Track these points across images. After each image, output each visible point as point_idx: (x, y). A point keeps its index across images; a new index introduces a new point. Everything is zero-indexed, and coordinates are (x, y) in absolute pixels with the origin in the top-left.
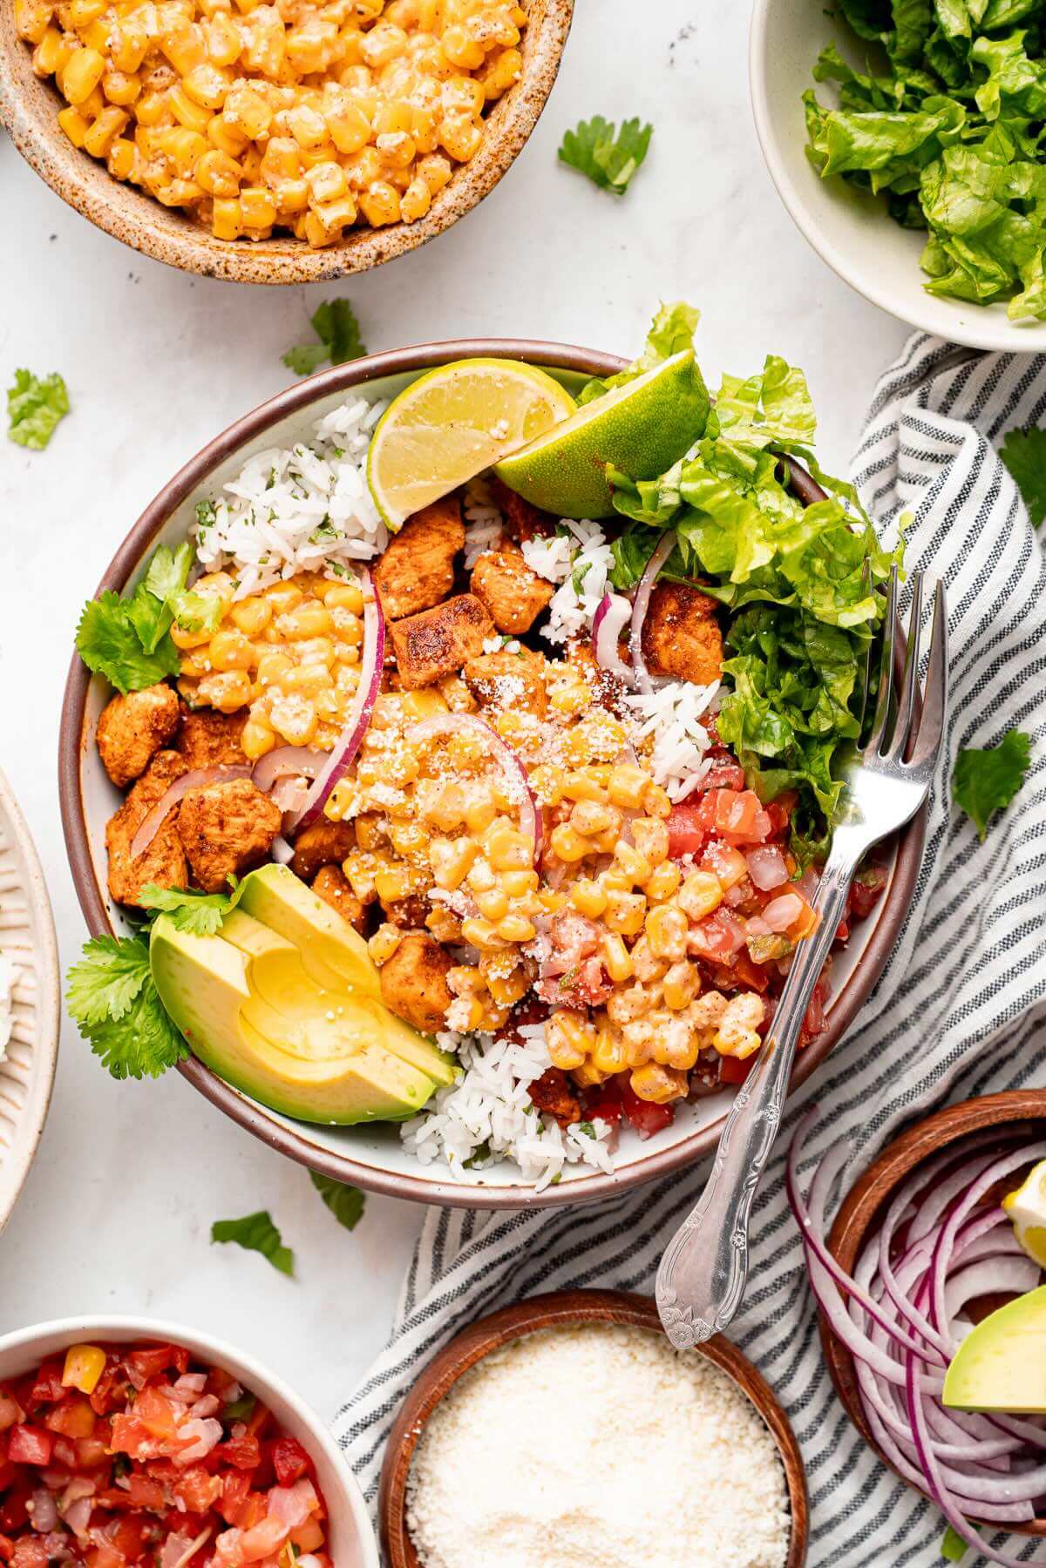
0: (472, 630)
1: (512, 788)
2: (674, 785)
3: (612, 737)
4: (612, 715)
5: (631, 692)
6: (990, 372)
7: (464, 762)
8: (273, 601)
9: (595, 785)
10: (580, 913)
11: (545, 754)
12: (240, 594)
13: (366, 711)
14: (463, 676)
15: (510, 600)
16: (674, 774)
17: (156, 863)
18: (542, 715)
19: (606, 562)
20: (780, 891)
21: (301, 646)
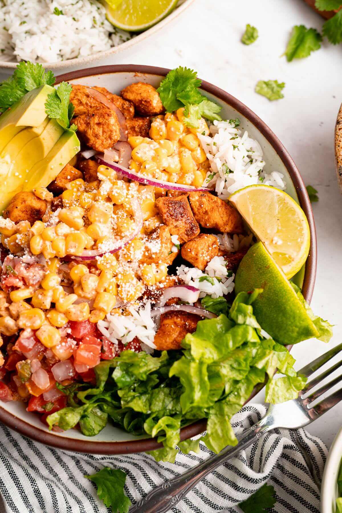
0: (182, 231)
1: (105, 247)
2: (105, 324)
3: (129, 294)
4: (140, 295)
5: (153, 306)
6: (304, 481)
7: (120, 225)
8: (197, 150)
9: (106, 285)
10: (44, 277)
11: (123, 263)
12: (200, 136)
13: (145, 181)
14: (161, 225)
15: (197, 248)
16: (111, 325)
17: (84, 100)
18: (142, 262)
19: (215, 294)
20: (52, 378)
21: (177, 159)
